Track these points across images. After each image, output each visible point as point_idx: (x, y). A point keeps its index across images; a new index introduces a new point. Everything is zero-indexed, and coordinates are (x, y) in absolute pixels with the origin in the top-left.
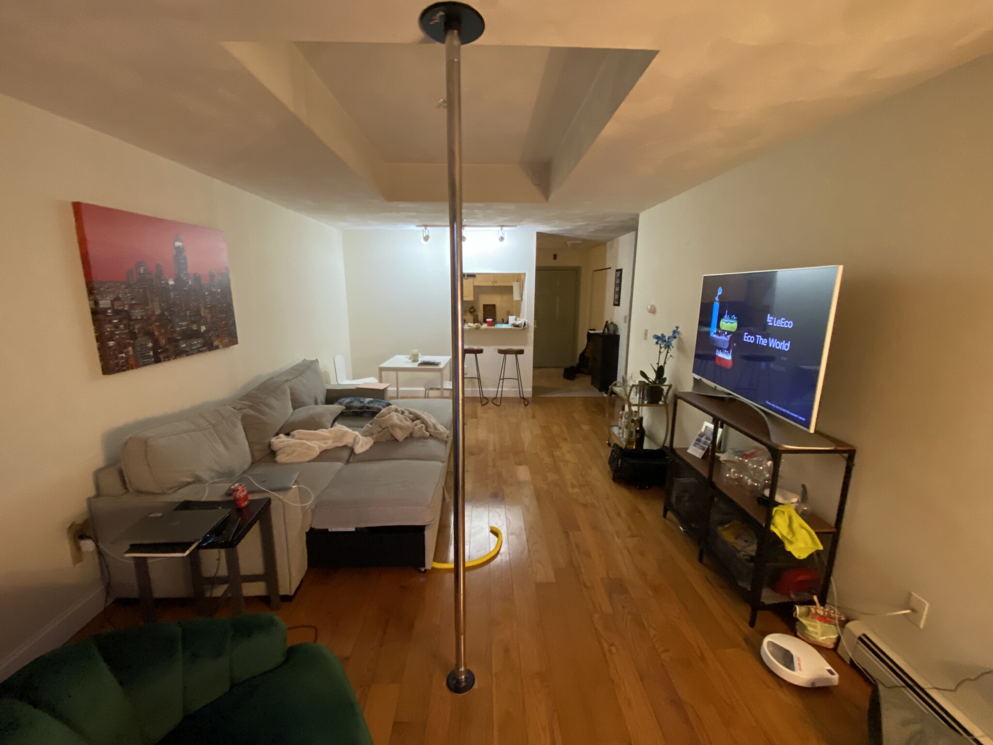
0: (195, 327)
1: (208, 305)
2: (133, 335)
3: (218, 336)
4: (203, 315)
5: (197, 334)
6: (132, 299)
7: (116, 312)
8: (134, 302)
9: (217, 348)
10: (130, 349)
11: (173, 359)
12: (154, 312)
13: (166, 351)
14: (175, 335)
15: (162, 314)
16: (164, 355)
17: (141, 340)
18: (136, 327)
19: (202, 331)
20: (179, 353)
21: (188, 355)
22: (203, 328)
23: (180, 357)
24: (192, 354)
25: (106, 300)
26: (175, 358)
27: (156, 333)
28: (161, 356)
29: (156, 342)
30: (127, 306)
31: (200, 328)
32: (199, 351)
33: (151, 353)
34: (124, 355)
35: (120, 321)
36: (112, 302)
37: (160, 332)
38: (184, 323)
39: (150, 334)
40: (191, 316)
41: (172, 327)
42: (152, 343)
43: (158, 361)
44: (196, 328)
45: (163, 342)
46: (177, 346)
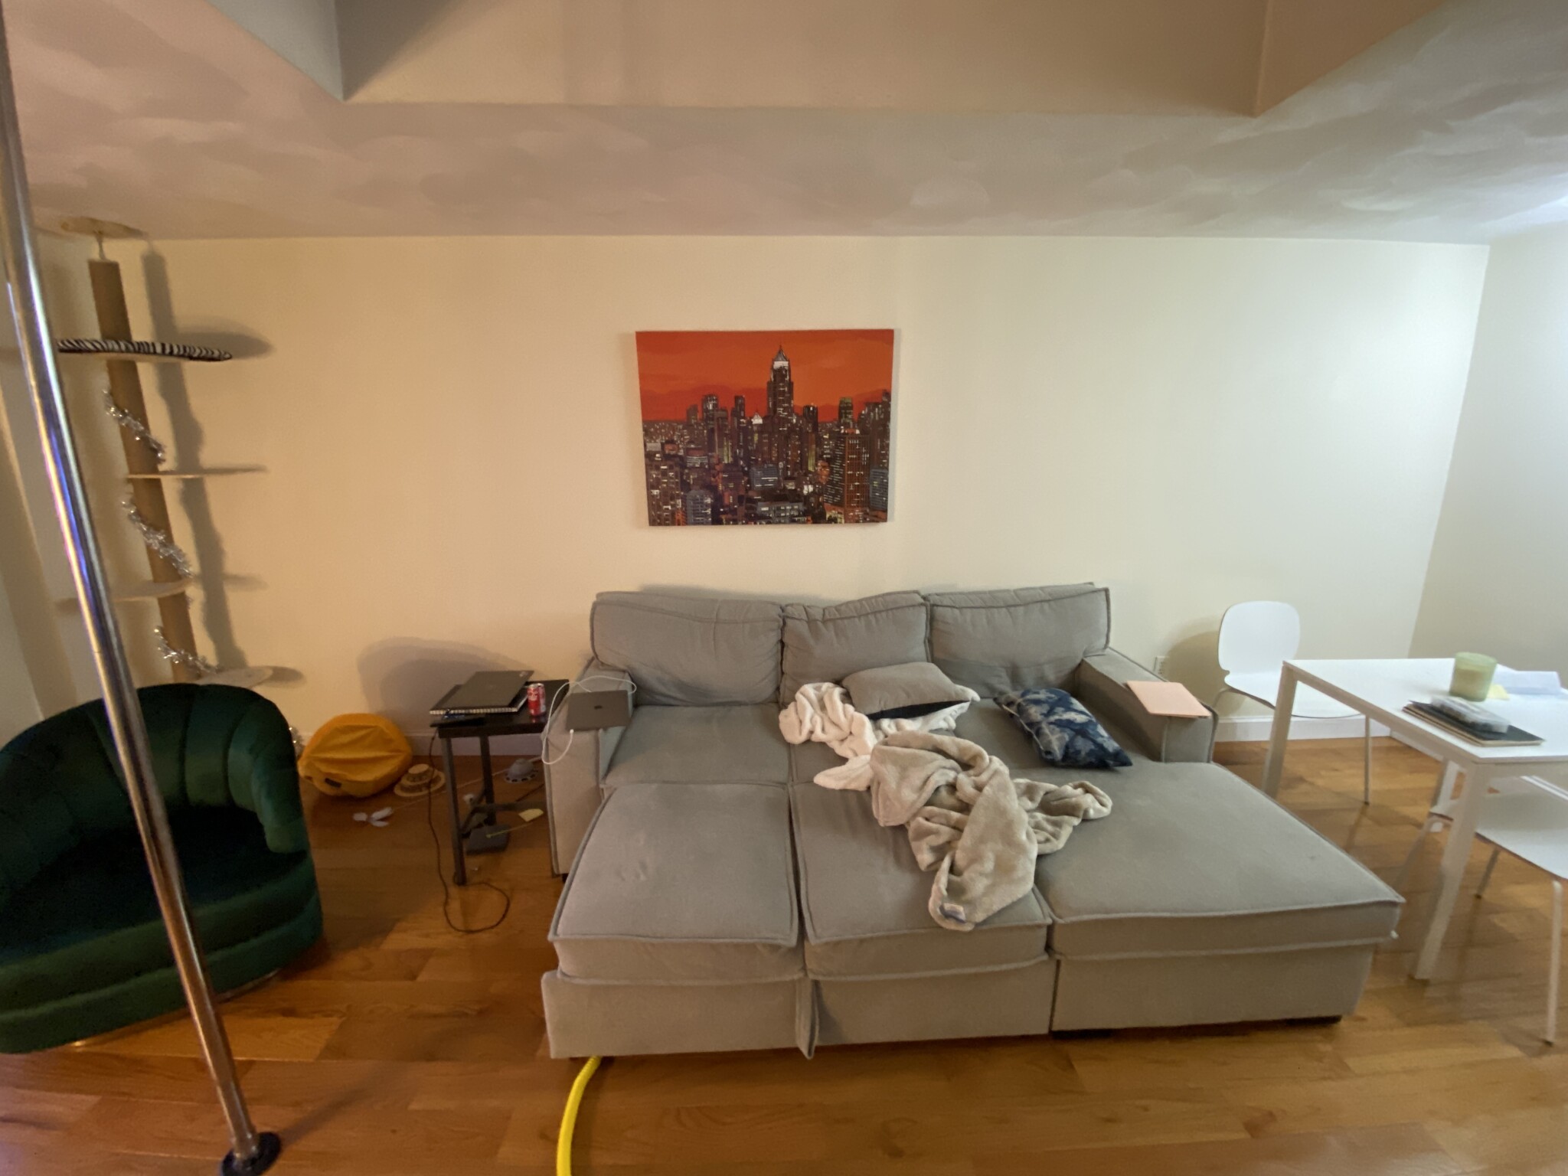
0: (791, 486)
1: (826, 454)
2: (685, 486)
3: (839, 504)
4: (811, 468)
5: (796, 497)
6: (691, 442)
7: (666, 457)
8: (692, 446)
9: (833, 520)
10: (679, 502)
11: (743, 524)
12: (720, 460)
13: (734, 512)
14: (751, 493)
15: (735, 463)
16: (730, 516)
17: (695, 493)
18: (691, 477)
19: (805, 492)
20: (753, 518)
21: (769, 523)
22: (808, 489)
23: (755, 523)
24: (780, 523)
25: (655, 442)
26: (747, 523)
27: (720, 487)
28: (723, 517)
29: (718, 499)
30: (682, 451)
31: (802, 489)
32: (792, 520)
33: (709, 511)
34: (670, 507)
35: (671, 468)
36: (663, 445)
37: (726, 487)
38: (771, 479)
39: (712, 488)
40: (786, 469)
41: (749, 482)
42: (712, 499)
43: (717, 521)
44: (793, 488)
45: (729, 499)
46: (754, 509)
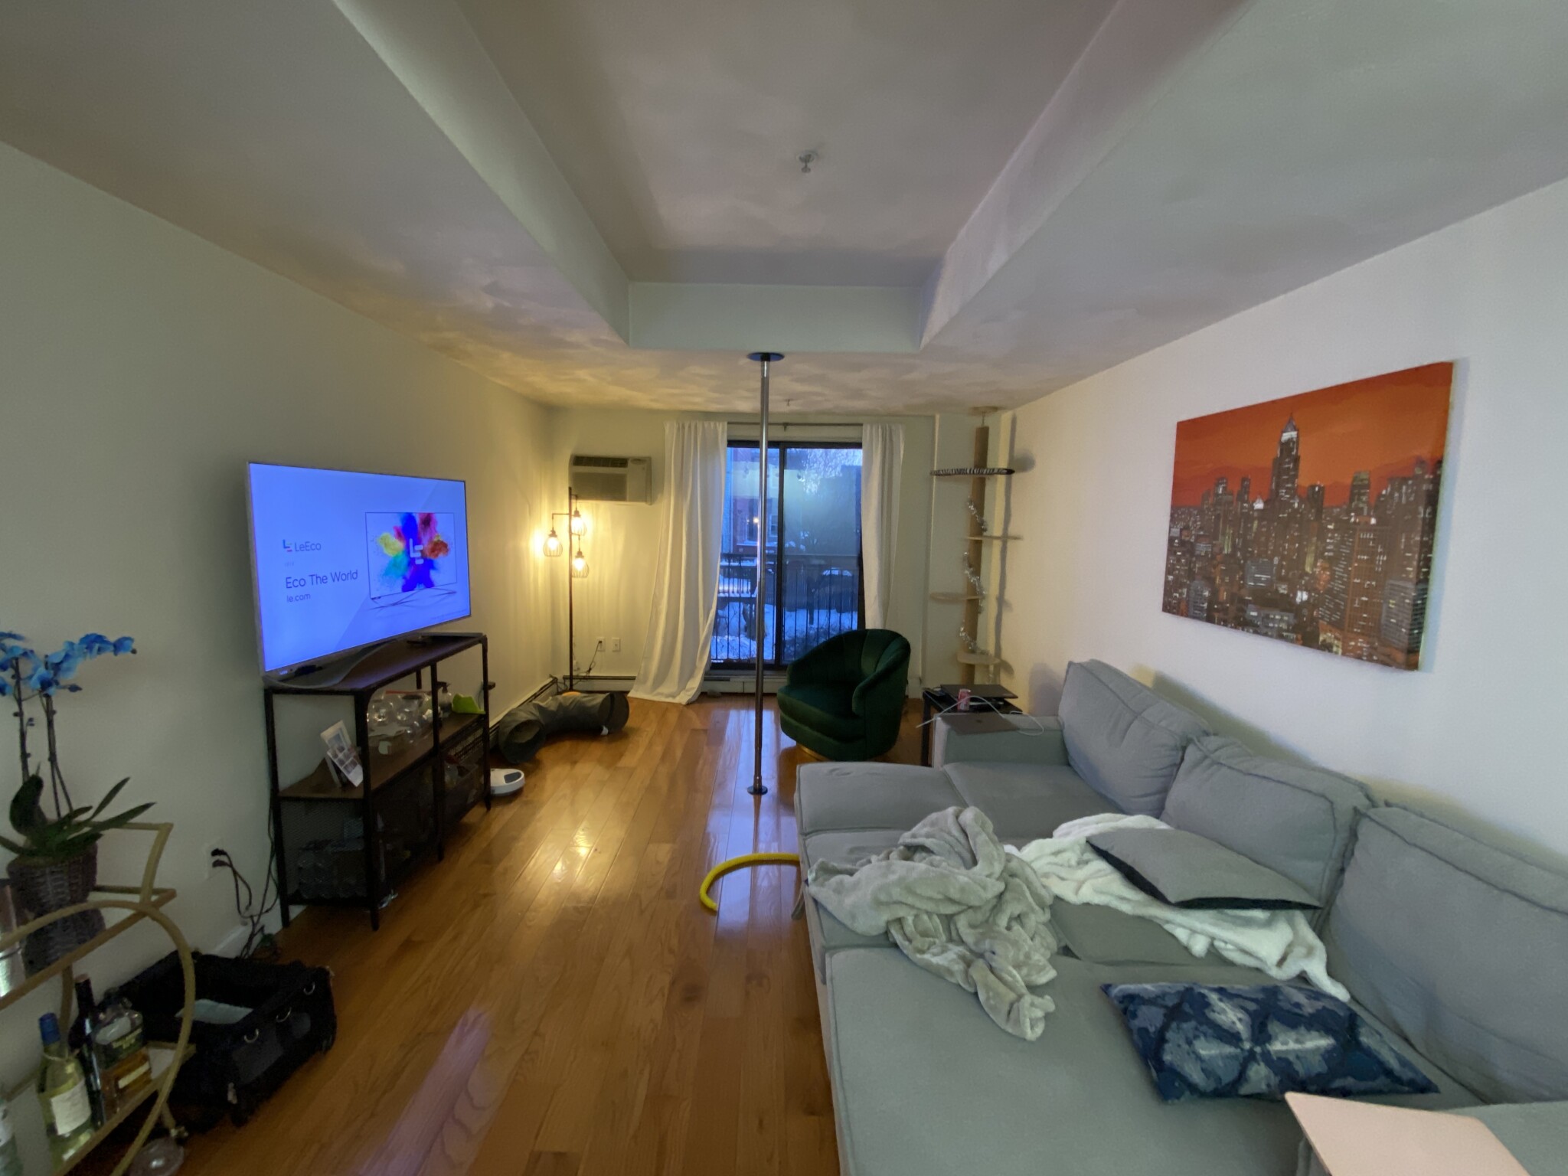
0: (1283, 589)
1: (1329, 551)
2: (1191, 574)
3: (1337, 625)
4: (1308, 569)
5: (1286, 604)
6: (1201, 528)
7: (1182, 543)
8: (1202, 533)
9: (1327, 647)
10: (1185, 590)
11: (1232, 627)
12: (1222, 549)
13: (1225, 610)
14: (1243, 592)
15: (1232, 555)
16: (1221, 615)
17: (1198, 584)
18: (1197, 565)
19: (1298, 600)
20: (1241, 623)
21: (1256, 632)
22: (1302, 596)
23: (1243, 630)
24: (1266, 635)
25: (1177, 527)
26: (1235, 627)
27: (1218, 581)
28: (1216, 615)
29: (1215, 593)
30: (1193, 537)
31: (1295, 595)
32: (1280, 636)
33: (1205, 605)
34: (1178, 595)
35: (1184, 554)
36: (1181, 530)
37: (1222, 580)
38: (1264, 577)
39: (1210, 580)
40: (1280, 566)
41: (1243, 578)
42: (1209, 592)
43: (1210, 619)
44: (1286, 592)
45: (1224, 596)
46: (1244, 611)
